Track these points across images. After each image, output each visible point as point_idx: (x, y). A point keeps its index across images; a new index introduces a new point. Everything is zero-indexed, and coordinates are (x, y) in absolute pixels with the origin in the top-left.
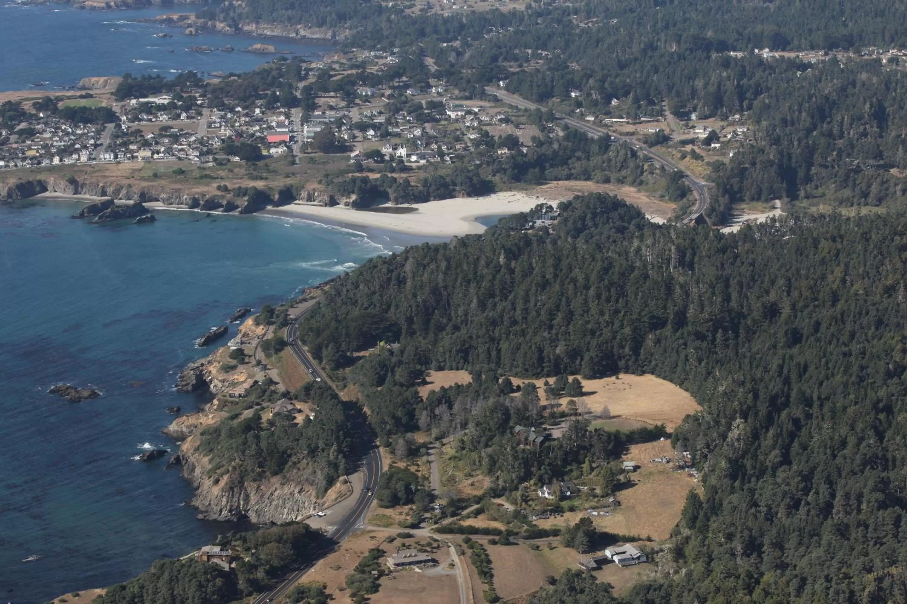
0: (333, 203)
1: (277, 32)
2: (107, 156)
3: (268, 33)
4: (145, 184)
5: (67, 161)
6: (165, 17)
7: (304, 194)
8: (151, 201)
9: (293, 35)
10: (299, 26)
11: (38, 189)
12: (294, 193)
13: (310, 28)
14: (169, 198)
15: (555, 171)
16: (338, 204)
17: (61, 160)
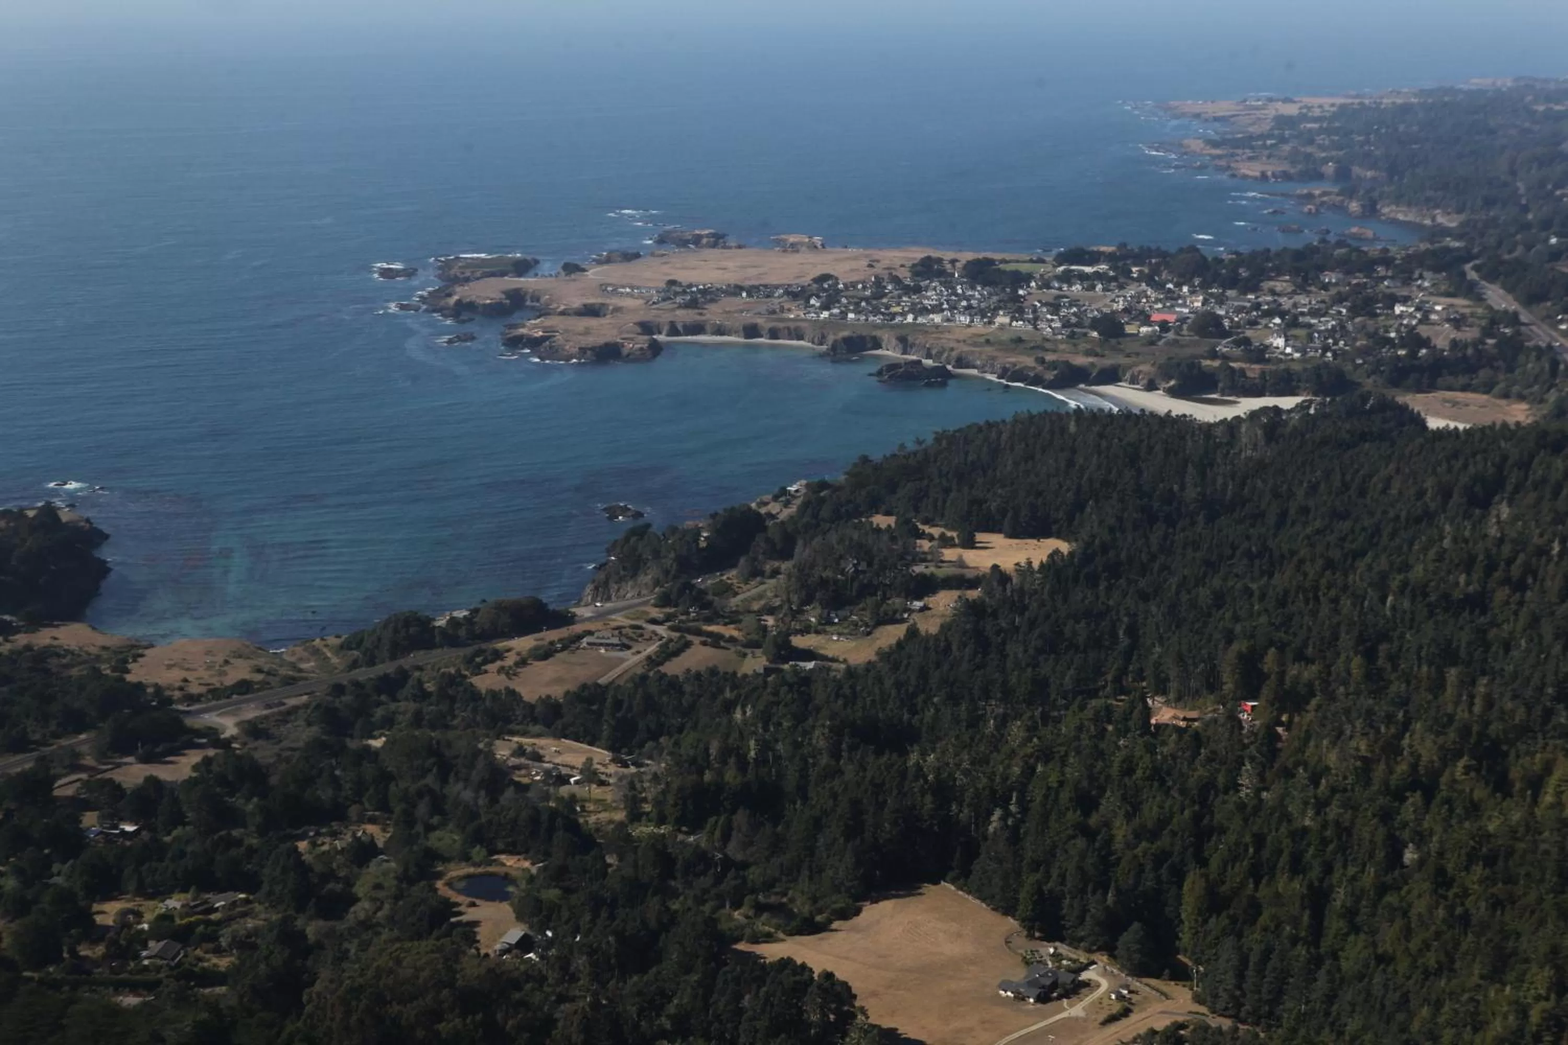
0: (1151, 387)
1: (1410, 217)
2: (962, 318)
3: (1401, 217)
4: (966, 348)
5: (920, 320)
6: (1305, 191)
7: (1128, 376)
8: (967, 367)
9: (1428, 222)
10: (1438, 211)
11: (869, 345)
12: (1120, 373)
13: (1449, 214)
14: (984, 366)
15: (1450, 379)
16: (1158, 389)
17: (915, 319)
